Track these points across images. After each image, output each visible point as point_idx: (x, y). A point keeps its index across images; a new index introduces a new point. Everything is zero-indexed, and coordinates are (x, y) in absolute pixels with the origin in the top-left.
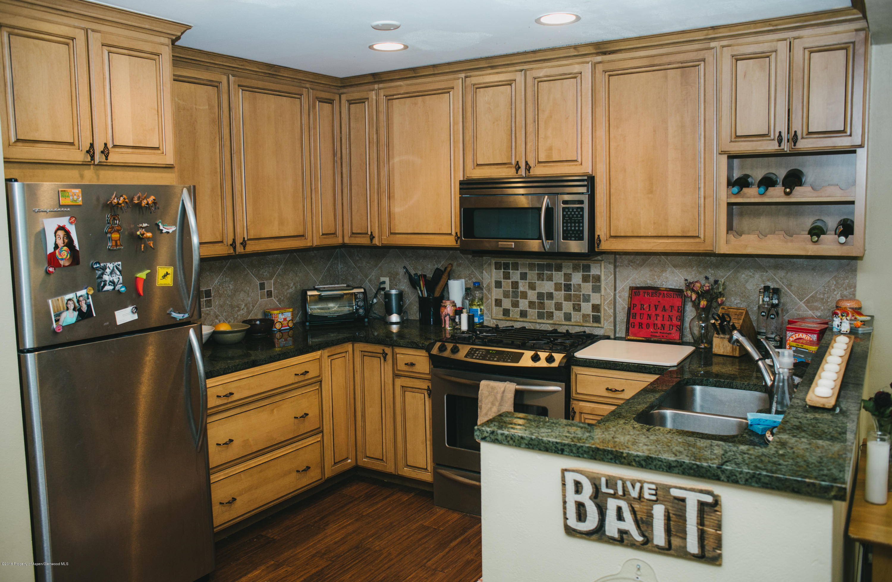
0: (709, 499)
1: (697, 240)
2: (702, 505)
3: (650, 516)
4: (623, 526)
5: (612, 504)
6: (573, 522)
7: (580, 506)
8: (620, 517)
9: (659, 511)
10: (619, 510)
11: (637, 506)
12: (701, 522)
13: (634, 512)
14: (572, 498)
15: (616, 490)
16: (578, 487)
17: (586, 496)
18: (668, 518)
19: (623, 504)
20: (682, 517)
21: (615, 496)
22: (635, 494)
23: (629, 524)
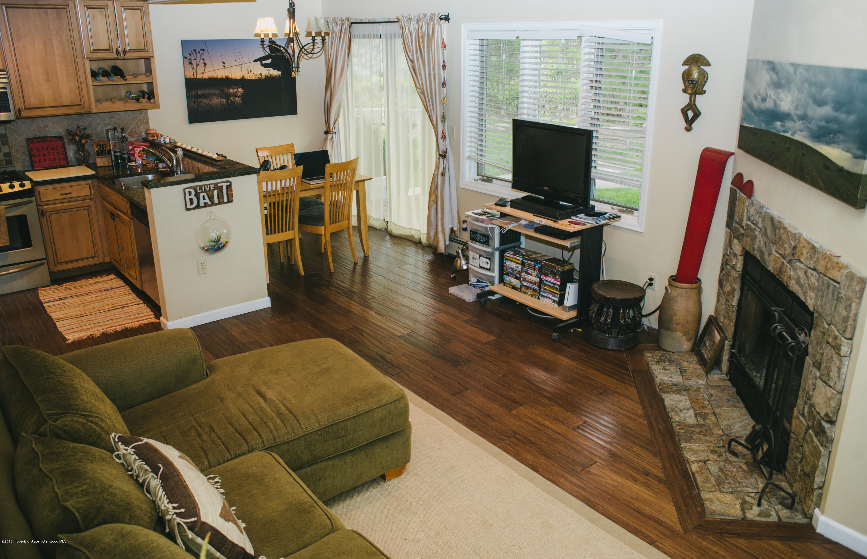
0: (229, 184)
1: (81, 106)
2: (227, 186)
3: (213, 195)
4: (205, 201)
5: (201, 195)
6: (189, 206)
7: (191, 200)
8: (204, 199)
9: (215, 192)
10: (204, 196)
11: (209, 193)
12: (227, 191)
13: (208, 195)
14: (188, 197)
15: (202, 190)
16: (190, 193)
17: (192, 196)
18: (218, 193)
19: (205, 194)
20: (222, 192)
21: (202, 192)
22: (208, 189)
23: (207, 200)
